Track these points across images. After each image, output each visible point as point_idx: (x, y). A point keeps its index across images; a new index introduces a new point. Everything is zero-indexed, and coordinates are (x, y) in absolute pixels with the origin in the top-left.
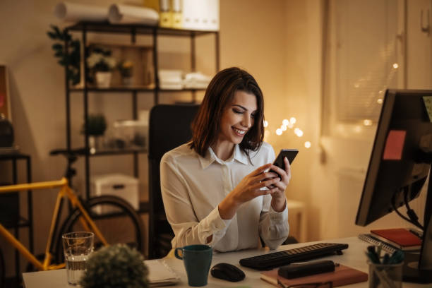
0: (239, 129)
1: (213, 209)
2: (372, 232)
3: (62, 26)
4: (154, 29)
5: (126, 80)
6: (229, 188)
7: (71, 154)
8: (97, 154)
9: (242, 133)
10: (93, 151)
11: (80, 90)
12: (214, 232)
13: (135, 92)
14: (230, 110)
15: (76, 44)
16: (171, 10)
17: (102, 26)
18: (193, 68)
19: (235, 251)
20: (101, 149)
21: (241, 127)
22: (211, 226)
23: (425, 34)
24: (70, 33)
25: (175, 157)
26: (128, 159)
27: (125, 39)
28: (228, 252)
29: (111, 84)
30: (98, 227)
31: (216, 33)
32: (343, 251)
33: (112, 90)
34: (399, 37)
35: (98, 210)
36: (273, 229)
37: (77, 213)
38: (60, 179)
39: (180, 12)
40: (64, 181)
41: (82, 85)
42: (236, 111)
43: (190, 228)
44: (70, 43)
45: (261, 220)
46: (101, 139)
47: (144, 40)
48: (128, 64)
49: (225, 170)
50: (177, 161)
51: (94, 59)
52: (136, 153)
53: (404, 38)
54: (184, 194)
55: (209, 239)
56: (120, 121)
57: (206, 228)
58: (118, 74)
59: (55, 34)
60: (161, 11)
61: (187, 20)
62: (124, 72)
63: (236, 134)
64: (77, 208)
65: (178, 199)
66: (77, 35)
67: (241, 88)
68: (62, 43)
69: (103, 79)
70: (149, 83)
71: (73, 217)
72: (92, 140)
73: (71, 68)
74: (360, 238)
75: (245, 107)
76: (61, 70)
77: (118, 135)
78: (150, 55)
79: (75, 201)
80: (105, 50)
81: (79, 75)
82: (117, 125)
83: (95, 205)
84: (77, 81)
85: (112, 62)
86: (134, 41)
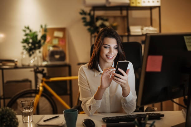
12: (91, 105)
18: (152, 24)
22: (90, 102)
31: (159, 7)
42: (105, 47)
48: (115, 24)
51: (99, 23)
59: (83, 13)
61: (144, 2)
70: (125, 33)
75: (110, 45)
80: (105, 18)
85: (108, 24)
86: (121, 13)
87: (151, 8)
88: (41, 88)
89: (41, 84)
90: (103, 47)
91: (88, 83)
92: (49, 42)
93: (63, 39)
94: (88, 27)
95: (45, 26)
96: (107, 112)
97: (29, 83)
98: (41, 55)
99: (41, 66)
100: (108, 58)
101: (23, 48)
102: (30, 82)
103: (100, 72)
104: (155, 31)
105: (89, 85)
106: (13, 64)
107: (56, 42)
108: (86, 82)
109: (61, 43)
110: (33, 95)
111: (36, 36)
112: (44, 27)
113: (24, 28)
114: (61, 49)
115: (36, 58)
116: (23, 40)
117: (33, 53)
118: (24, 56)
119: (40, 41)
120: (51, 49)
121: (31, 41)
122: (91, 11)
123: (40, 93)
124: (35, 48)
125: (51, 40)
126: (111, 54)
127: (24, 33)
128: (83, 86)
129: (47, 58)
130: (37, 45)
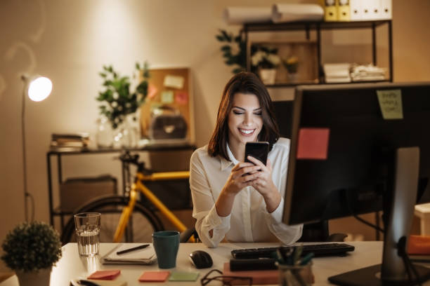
5: (290, 76)
9: (248, 132)
12: (212, 227)
16: (337, 3)
21: (244, 127)
22: (211, 222)
29: (276, 80)
31: (389, 22)
39: (347, 4)
48: (292, 60)
51: (257, 58)
59: (223, 36)
60: (326, 5)
61: (356, 12)
69: (268, 76)
75: (244, 108)
80: (271, 48)
86: (308, 36)
87: (373, 25)
88: (134, 195)
89: (133, 186)
90: (232, 112)
91: (208, 181)
92: (153, 98)
93: (182, 93)
94: (235, 67)
95: (146, 65)
96: (247, 239)
97: (111, 184)
98: (137, 125)
99: (136, 149)
100: (243, 134)
101: (100, 111)
102: (115, 180)
103: (231, 161)
104: (382, 74)
105: (210, 186)
106: (79, 144)
107: (168, 98)
108: (205, 181)
109: (178, 99)
110: (120, 208)
111: (127, 87)
112: (142, 67)
113: (102, 71)
114: (177, 113)
115: (126, 132)
116: (101, 94)
117: (121, 121)
118: (102, 128)
119: (134, 97)
120: (158, 112)
121: (116, 96)
122: (241, 32)
123: (132, 204)
124: (125, 112)
125: (159, 94)
126: (247, 126)
127: (102, 80)
128: (199, 188)
129: (150, 133)
130: (128, 105)
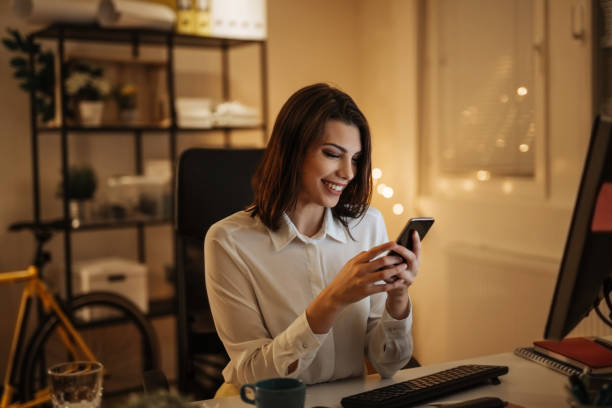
0: (333, 183)
1: (296, 316)
2: (536, 344)
3: (26, 29)
4: (169, 37)
5: (126, 114)
6: (318, 283)
7: (42, 230)
8: (83, 228)
9: (339, 189)
10: (76, 223)
11: (54, 130)
12: (300, 355)
13: (138, 132)
14: (320, 152)
15: (48, 59)
16: (193, 7)
17: (87, 30)
18: (226, 96)
19: (328, 382)
20: (89, 220)
21: (337, 180)
22: (295, 345)
23: (577, 43)
24: (37, 41)
25: (231, 231)
26: (129, 235)
27: (122, 52)
28: (318, 384)
29: (103, 120)
30: (86, 341)
31: (262, 43)
32: (500, 378)
33: (104, 129)
34: (537, 48)
35: (85, 314)
36: (389, 346)
37: (53, 320)
38: (25, 269)
39: (207, 10)
40: (32, 271)
41: (58, 121)
42: (329, 154)
43: (259, 350)
44: (37, 57)
45: (368, 331)
46: (88, 205)
47: (154, 53)
48: (128, 89)
49: (310, 252)
50: (234, 237)
51: (76, 82)
52: (140, 226)
53: (543, 49)
54: (246, 291)
55: (292, 368)
56: (118, 176)
57: (286, 349)
58: (113, 105)
59: (15, 42)
60: (178, 8)
61: (219, 23)
62: (124, 102)
63: (329, 192)
64: (53, 313)
65: (236, 301)
66: (49, 45)
67: (335, 117)
68: (25, 56)
69: (90, 112)
70: (162, 118)
71: (47, 327)
72: (74, 207)
73: (39, 95)
74: (516, 354)
75: (342, 146)
76: (24, 98)
77: (114, 199)
78: (162, 76)
79: (48, 303)
80: (94, 67)
81: (52, 106)
82: (112, 183)
83: (81, 307)
84: (50, 115)
85: (104, 86)
87: (225, 45)
100: (330, 190)
